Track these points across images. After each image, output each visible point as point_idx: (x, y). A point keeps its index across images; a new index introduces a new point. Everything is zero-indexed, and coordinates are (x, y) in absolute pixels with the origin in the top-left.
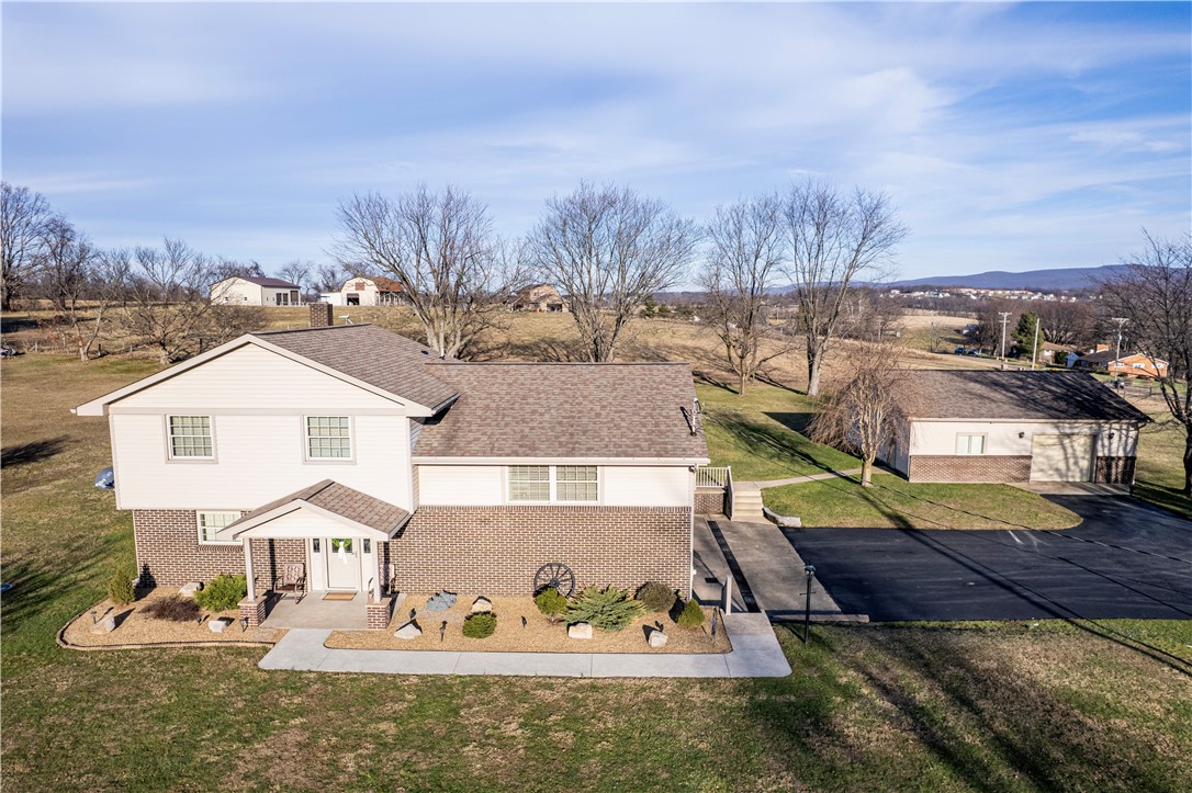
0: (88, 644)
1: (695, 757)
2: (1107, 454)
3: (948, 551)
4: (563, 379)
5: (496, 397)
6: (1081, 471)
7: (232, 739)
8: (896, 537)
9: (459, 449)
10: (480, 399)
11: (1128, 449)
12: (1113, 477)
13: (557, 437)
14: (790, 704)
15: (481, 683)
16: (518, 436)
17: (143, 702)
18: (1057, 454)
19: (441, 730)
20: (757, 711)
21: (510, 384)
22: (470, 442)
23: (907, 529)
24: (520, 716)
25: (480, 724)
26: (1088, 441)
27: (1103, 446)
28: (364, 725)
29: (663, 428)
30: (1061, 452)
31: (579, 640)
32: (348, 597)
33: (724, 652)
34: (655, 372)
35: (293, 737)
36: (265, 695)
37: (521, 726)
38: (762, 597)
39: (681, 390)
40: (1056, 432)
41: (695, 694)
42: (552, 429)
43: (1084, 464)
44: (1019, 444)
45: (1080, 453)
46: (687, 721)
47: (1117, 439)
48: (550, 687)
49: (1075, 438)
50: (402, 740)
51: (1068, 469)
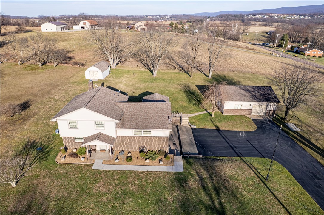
0: (61, 163)
1: (165, 187)
2: (269, 109)
3: (225, 137)
4: (144, 107)
5: (131, 112)
6: (263, 113)
7: (92, 183)
8: (215, 132)
9: (124, 127)
10: (128, 113)
11: (274, 108)
12: (270, 115)
13: (143, 124)
14: (182, 177)
15: (130, 172)
16: (136, 124)
17: (76, 176)
18: (258, 109)
19: (125, 182)
20: (176, 179)
21: (134, 109)
22: (126, 125)
23: (218, 130)
24: (138, 179)
25: (131, 181)
26: (266, 106)
27: (269, 108)
28: (112, 181)
29: (164, 121)
30: (259, 109)
31: (147, 163)
32: (104, 151)
33: (173, 166)
34: (164, 105)
35: (102, 183)
36: (95, 175)
37: (138, 181)
38: (184, 149)
39: (169, 111)
40: (258, 104)
41: (167, 175)
42: (142, 121)
43: (264, 111)
44: (249, 107)
45: (263, 109)
46: (164, 180)
47: (272, 106)
48: (142, 173)
49: (263, 106)
50: (119, 184)
51: (260, 112)
